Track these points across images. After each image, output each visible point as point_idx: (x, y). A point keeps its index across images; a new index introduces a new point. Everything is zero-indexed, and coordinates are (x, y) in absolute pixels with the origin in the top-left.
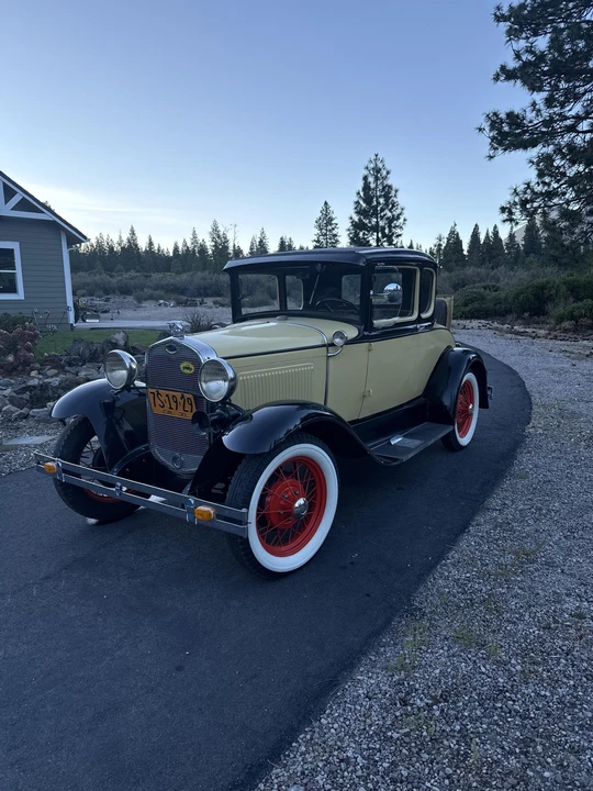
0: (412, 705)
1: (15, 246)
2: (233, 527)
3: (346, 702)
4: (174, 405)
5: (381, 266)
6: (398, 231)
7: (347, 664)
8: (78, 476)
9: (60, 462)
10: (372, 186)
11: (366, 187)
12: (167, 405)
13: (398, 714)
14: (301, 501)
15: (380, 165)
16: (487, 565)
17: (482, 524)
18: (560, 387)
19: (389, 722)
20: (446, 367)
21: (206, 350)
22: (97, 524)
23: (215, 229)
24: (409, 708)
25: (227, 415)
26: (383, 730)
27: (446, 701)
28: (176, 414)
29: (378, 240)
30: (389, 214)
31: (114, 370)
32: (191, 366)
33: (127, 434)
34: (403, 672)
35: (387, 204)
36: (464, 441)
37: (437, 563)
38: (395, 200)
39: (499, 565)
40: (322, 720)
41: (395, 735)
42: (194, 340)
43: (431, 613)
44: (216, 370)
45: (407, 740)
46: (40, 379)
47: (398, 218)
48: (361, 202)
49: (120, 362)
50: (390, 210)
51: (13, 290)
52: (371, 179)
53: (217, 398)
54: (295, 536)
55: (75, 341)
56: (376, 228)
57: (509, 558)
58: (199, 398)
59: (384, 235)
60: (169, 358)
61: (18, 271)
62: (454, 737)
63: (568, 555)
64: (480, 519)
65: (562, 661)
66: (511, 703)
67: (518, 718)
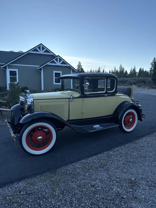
1: (61, 72)
5: (87, 78)
7: (21, 179)
14: (40, 137)
19: (11, 195)
21: (31, 98)
23: (121, 66)
27: (28, 195)
34: (30, 185)
36: (129, 130)
37: (76, 161)
41: (8, 198)
43: (58, 173)
51: (60, 82)
54: (42, 146)
57: (97, 165)
63: (116, 169)
64: (105, 153)
65: (70, 196)
66: (42, 201)
67: (38, 206)
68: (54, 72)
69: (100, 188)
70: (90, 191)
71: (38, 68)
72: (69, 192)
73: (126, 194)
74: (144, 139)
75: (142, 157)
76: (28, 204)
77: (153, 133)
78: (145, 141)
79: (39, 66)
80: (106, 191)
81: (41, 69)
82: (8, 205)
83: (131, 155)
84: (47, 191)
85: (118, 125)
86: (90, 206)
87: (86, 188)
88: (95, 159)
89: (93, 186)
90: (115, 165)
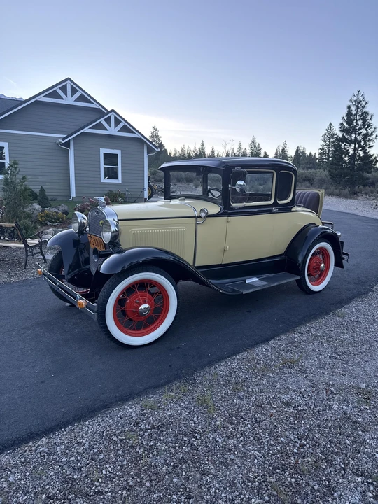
0: (138, 427)
1: (118, 152)
3: (107, 417)
4: (97, 244)
6: (371, 144)
9: (43, 269)
10: (354, 112)
11: (349, 114)
13: (127, 429)
15: (361, 98)
16: (260, 364)
19: (118, 432)
21: (110, 215)
23: (254, 142)
24: (135, 428)
26: (112, 434)
27: (158, 429)
29: (355, 149)
30: (365, 132)
31: (75, 223)
34: (150, 410)
35: (364, 124)
36: (316, 288)
37: (229, 357)
38: (370, 122)
39: (267, 365)
40: (87, 422)
41: (115, 439)
42: (108, 208)
43: (199, 383)
44: (108, 225)
45: (119, 442)
47: (372, 134)
48: (345, 124)
49: (77, 218)
50: (366, 129)
51: (116, 177)
52: (353, 108)
53: (108, 241)
54: (146, 327)
56: (355, 141)
59: (360, 146)
60: (96, 218)
61: (119, 167)
62: (145, 448)
63: (320, 368)
64: (284, 337)
65: (249, 426)
66: (194, 439)
67: (189, 448)
68: (103, 151)
69: (305, 407)
70: (286, 414)
71: (61, 141)
72: (242, 418)
73: (360, 414)
74: (354, 305)
75: (364, 343)
76: (167, 447)
77: (367, 293)
78: (358, 311)
79: (64, 136)
80: (318, 411)
81: (67, 144)
82: (124, 452)
83: (340, 341)
84: (195, 419)
85: (298, 278)
86: (299, 442)
87: (275, 408)
88: (268, 351)
89: (287, 404)
90: (315, 361)
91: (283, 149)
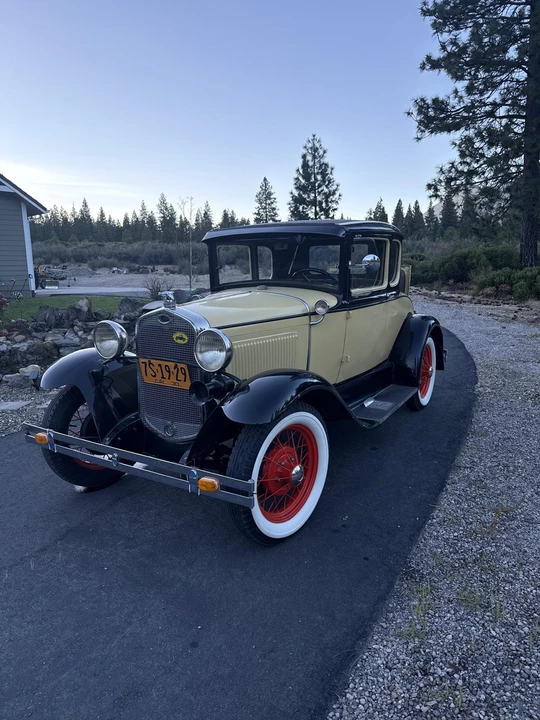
0: (433, 674)
2: (239, 499)
3: (367, 674)
4: (166, 375)
5: (358, 237)
6: (334, 206)
7: (360, 633)
8: (67, 445)
9: (52, 432)
10: (311, 164)
11: (305, 165)
12: (159, 375)
13: (422, 685)
14: (298, 468)
15: (317, 145)
16: (471, 523)
17: (457, 483)
18: (496, 348)
19: (415, 695)
20: (410, 332)
21: (199, 321)
22: (86, 491)
23: (163, 202)
24: (432, 679)
25: (223, 385)
26: (411, 703)
27: (465, 668)
28: (167, 383)
30: (326, 190)
31: (103, 340)
32: (185, 336)
33: (116, 401)
34: (416, 639)
35: (324, 181)
36: (425, 400)
37: (425, 523)
38: (331, 177)
39: (483, 523)
40: (348, 695)
41: (424, 709)
42: (184, 310)
43: (429, 574)
44: (214, 340)
45: (436, 713)
46: (8, 345)
47: (334, 193)
48: (301, 178)
49: (110, 332)
50: (327, 186)
52: (309, 158)
53: (214, 367)
54: (289, 501)
55: (41, 308)
56: (314, 203)
57: (490, 517)
58: (193, 368)
59: (322, 209)
60: (161, 329)
62: (481, 707)
64: (454, 477)
66: (528, 667)
74: (481, 418)
76: (508, 694)
77: (476, 399)
78: (494, 424)
84: (494, 633)
85: (416, 390)
88: (458, 501)
91: (206, 214)
